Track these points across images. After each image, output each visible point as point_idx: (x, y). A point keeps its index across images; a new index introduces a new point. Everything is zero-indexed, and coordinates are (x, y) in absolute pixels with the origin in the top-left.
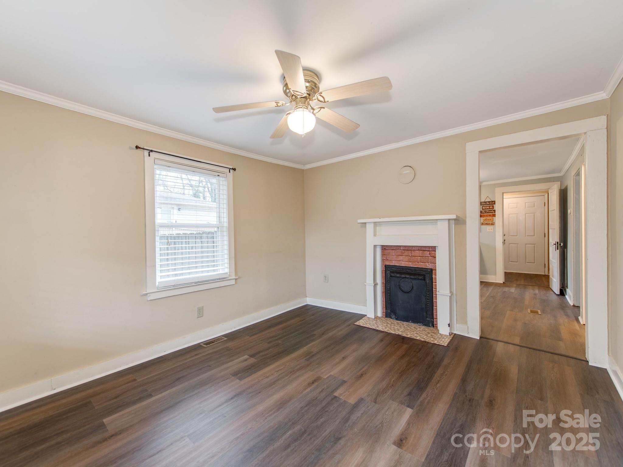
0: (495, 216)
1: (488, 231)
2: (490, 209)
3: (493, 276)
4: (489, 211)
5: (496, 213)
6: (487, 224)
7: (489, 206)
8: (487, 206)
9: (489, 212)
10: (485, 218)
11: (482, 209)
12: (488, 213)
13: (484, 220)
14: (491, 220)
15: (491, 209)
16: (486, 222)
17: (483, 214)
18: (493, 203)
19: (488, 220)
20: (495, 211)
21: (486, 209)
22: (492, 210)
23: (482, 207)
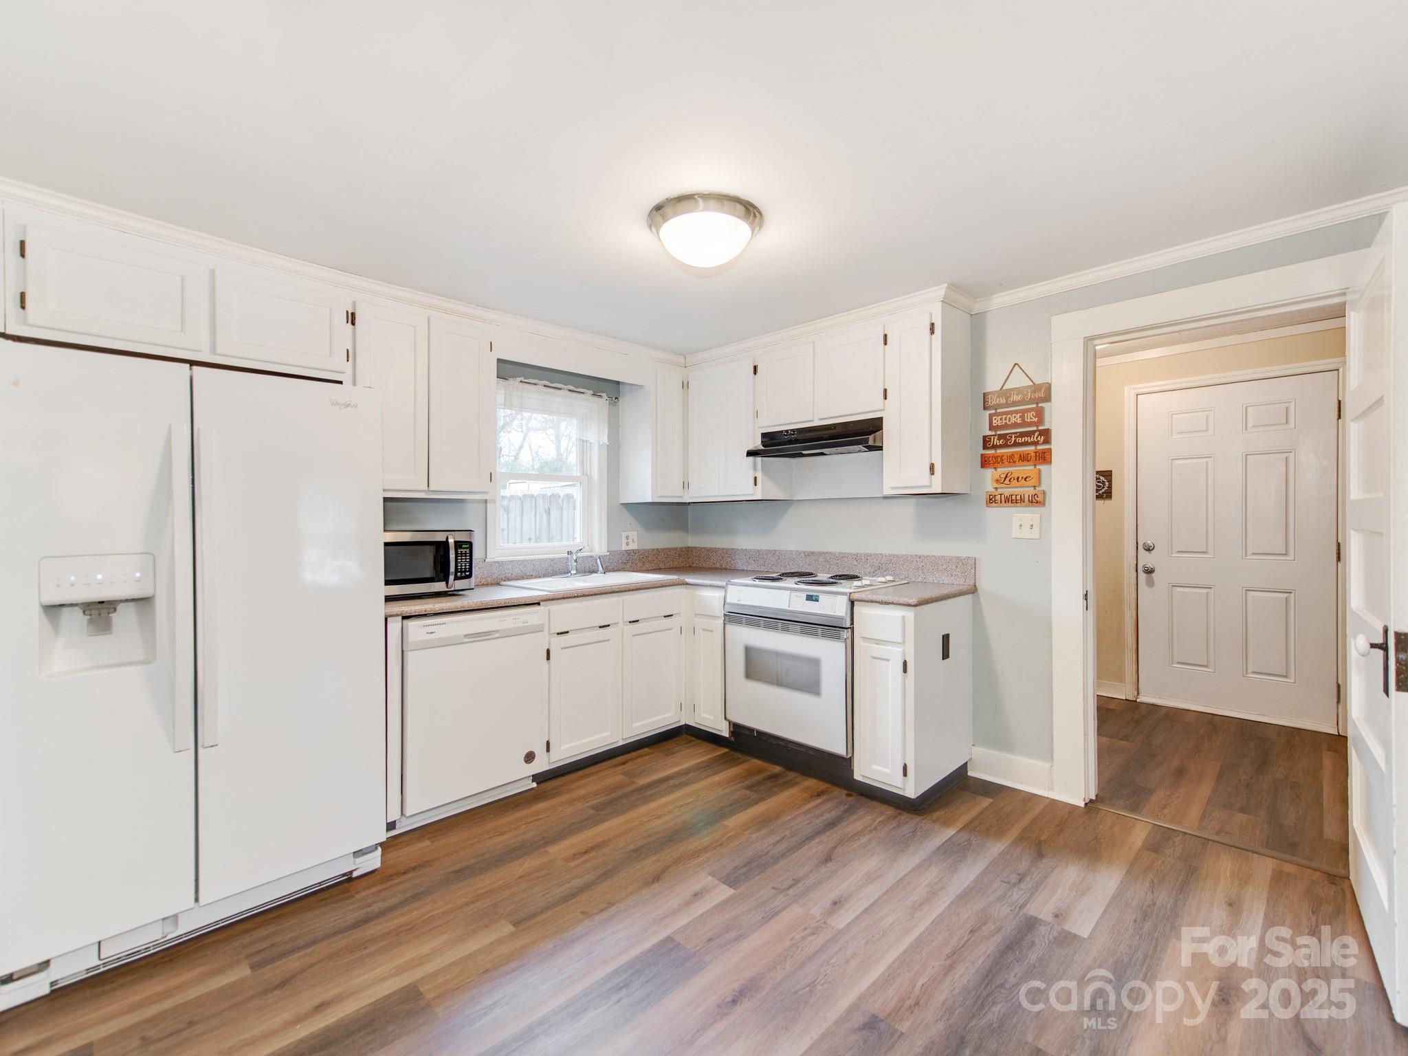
0: (1050, 462)
1: (1016, 532)
2: (1024, 424)
3: (1041, 765)
4: (1022, 435)
5: (1055, 445)
6: (1011, 500)
7: (1023, 412)
8: (1011, 413)
9: (1020, 440)
10: (1002, 471)
11: (991, 428)
12: (1016, 444)
13: (997, 481)
14: (1029, 483)
15: (1031, 424)
16: (1007, 492)
17: (992, 452)
18: (1042, 394)
19: (1014, 483)
20: (1046, 434)
21: (1005, 426)
22: (1033, 432)
23: (991, 416)
